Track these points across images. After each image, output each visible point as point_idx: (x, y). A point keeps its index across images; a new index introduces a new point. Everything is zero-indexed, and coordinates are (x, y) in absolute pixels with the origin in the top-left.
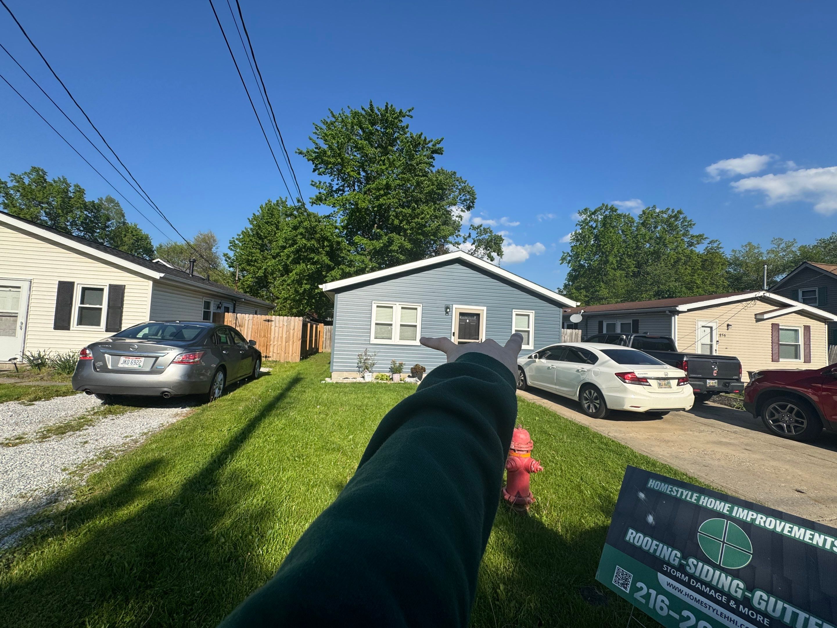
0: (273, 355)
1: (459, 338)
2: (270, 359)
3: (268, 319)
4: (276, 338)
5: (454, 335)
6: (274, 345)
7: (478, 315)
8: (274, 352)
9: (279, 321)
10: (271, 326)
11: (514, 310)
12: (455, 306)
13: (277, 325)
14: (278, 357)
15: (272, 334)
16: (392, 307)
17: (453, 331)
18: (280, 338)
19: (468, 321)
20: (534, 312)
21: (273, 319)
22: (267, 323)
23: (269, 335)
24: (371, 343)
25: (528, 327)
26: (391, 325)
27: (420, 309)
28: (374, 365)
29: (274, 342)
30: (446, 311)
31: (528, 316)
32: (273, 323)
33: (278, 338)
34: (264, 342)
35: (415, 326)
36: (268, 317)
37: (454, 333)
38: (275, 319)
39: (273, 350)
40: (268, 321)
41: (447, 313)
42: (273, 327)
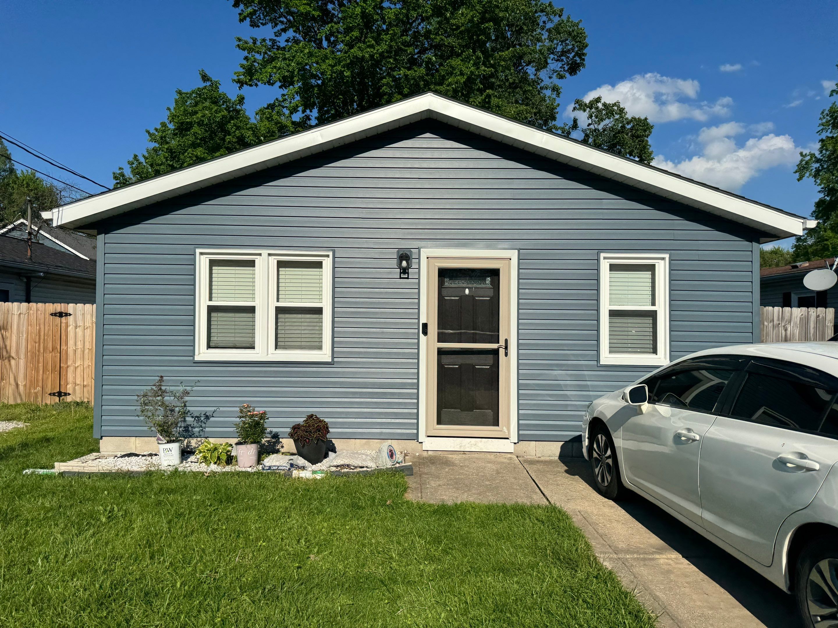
0: (74, 389)
1: (439, 341)
2: (69, 399)
3: (58, 310)
4: (79, 352)
5: (425, 333)
6: (76, 368)
7: (495, 273)
8: (75, 384)
9: (83, 314)
10: (67, 326)
11: (602, 255)
12: (425, 253)
13: (80, 323)
14: (86, 395)
15: (71, 342)
16: (251, 264)
17: (423, 320)
18: (86, 351)
19: (467, 291)
20: (667, 256)
21: (70, 311)
22: (58, 319)
23: (64, 347)
24: (197, 358)
25: (653, 304)
26: (251, 310)
27: (327, 263)
28: (207, 417)
29: (75, 362)
30: (400, 266)
31: (651, 268)
32: (71, 319)
33: (84, 352)
34: (53, 362)
35: (319, 311)
36: (59, 307)
37: (425, 326)
38: (75, 310)
39: (75, 378)
40: (61, 315)
41: (404, 271)
42: (71, 329)
